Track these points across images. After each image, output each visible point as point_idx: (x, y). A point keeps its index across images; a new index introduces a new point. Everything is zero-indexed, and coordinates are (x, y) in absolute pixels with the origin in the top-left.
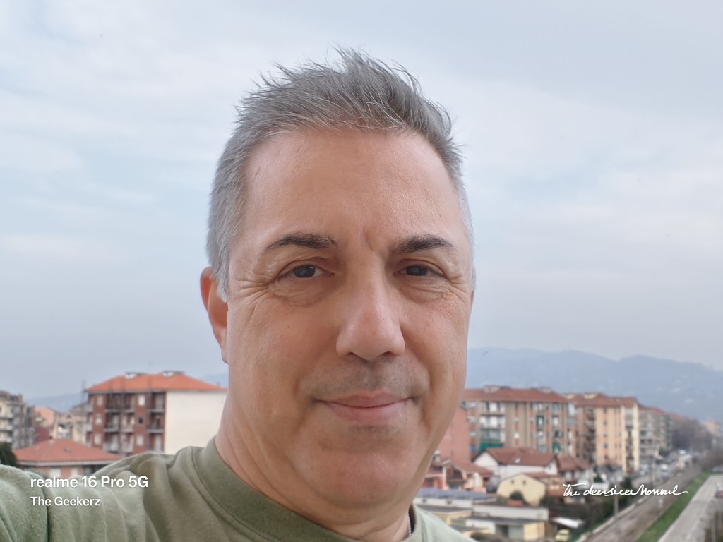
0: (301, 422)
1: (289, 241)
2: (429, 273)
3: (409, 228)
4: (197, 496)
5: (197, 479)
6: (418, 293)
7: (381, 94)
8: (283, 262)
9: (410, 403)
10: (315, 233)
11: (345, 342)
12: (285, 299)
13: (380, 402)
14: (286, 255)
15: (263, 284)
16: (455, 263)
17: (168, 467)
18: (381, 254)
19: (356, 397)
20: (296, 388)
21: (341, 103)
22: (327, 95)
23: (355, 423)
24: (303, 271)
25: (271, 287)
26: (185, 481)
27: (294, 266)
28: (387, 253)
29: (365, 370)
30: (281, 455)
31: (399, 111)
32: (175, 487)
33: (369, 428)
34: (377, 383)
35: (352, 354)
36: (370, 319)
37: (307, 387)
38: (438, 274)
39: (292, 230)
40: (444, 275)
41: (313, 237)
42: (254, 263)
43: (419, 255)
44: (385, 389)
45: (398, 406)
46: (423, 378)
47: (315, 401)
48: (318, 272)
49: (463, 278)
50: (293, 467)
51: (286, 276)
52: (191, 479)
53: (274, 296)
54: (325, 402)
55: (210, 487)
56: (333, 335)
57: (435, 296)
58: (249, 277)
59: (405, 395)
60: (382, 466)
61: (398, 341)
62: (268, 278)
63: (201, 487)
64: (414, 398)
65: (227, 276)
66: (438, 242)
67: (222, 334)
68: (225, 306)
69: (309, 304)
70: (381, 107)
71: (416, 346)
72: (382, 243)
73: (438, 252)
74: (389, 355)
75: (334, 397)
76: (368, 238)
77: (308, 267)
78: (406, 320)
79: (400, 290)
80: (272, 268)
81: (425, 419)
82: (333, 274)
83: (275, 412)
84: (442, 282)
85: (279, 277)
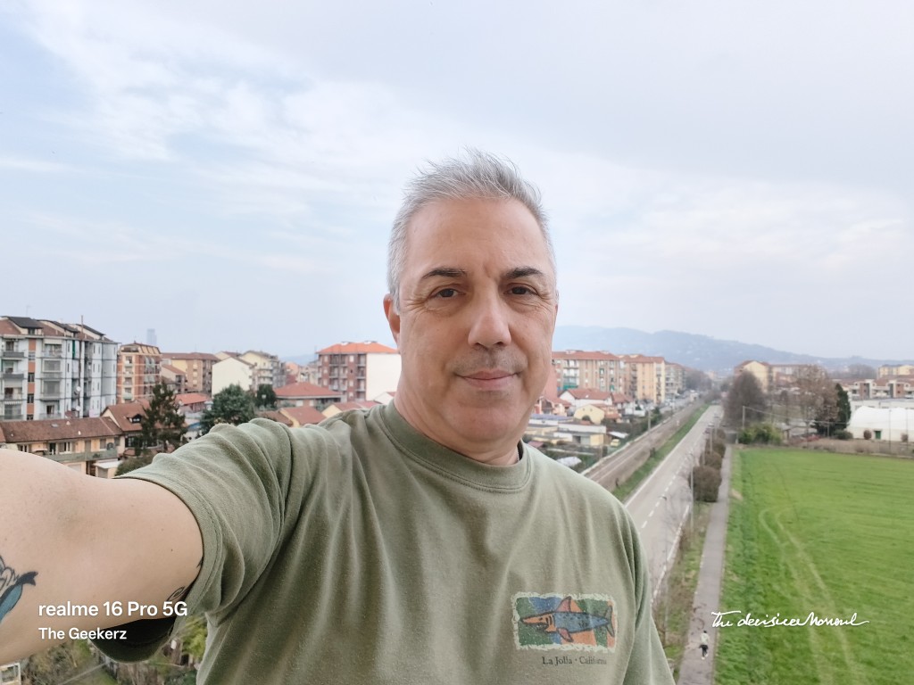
0: (447, 388)
1: (436, 273)
2: (527, 292)
3: (513, 263)
4: (384, 435)
5: (383, 425)
6: (520, 306)
7: (493, 175)
8: (432, 287)
9: (515, 376)
10: (452, 267)
11: (472, 338)
12: (434, 312)
13: (496, 376)
14: (434, 282)
15: (420, 302)
16: (545, 285)
17: (366, 417)
18: (496, 280)
19: (481, 373)
20: (443, 368)
21: (469, 183)
22: (459, 178)
23: (480, 389)
24: (446, 293)
25: (426, 305)
26: (376, 426)
27: (440, 289)
28: (499, 279)
29: (487, 355)
30: (436, 411)
31: (506, 186)
32: (370, 429)
33: (490, 392)
34: (493, 364)
35: (478, 344)
36: (488, 321)
37: (450, 366)
38: (533, 293)
39: (438, 266)
40: (537, 294)
41: (451, 270)
42: (415, 287)
43: (521, 280)
44: (499, 368)
45: (508, 378)
46: (523, 361)
47: (456, 375)
48: (455, 293)
49: (550, 295)
50: (443, 418)
51: (435, 296)
52: (380, 425)
53: (428, 311)
54: (463, 377)
55: (392, 431)
56: (466, 333)
57: (530, 308)
58: (412, 298)
59: (511, 372)
60: (497, 416)
61: (507, 336)
62: (424, 297)
63: (387, 431)
64: (518, 374)
65: (398, 299)
66: (532, 271)
67: (398, 336)
68: (398, 317)
69: (450, 314)
70: (494, 184)
71: (517, 340)
72: (496, 272)
73: (532, 278)
74: (500, 344)
75: (467, 374)
76: (487, 270)
77: (448, 290)
78: (512, 323)
79: (509, 304)
80: (426, 291)
81: (525, 387)
82: (465, 294)
83: (431, 384)
84: (535, 298)
85: (431, 296)
